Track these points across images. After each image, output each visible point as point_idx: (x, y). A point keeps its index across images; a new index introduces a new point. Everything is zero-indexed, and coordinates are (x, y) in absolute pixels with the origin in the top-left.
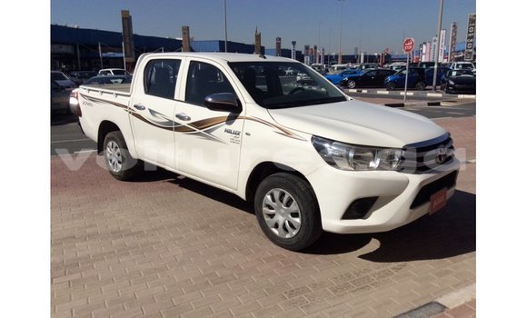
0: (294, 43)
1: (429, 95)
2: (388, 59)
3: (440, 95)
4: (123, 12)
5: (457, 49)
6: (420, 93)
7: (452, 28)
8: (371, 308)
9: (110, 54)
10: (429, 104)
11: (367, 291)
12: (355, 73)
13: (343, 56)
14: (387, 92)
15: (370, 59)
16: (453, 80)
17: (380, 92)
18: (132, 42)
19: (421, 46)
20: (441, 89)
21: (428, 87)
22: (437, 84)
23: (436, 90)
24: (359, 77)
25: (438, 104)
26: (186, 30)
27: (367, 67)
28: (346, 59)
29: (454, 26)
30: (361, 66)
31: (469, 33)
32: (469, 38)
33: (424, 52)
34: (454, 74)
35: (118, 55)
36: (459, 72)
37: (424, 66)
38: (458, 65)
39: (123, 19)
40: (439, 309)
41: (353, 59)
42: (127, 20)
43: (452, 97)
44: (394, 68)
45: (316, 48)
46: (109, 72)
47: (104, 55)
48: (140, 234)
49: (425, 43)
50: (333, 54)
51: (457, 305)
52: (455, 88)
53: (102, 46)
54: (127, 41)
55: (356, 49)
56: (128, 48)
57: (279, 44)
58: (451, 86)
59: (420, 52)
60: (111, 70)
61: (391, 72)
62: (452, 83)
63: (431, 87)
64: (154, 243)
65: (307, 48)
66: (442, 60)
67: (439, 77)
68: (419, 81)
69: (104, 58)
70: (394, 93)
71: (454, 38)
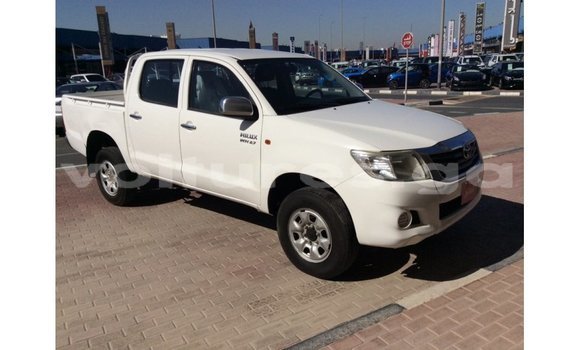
0: (292, 39)
1: (433, 93)
2: (395, 54)
3: (445, 93)
4: (97, 8)
5: (466, 42)
6: (424, 91)
7: (460, 19)
8: (333, 313)
9: (86, 56)
10: (431, 103)
11: (331, 297)
12: (357, 71)
13: (347, 52)
14: (389, 92)
15: (376, 54)
16: (458, 76)
17: (382, 92)
18: (111, 43)
19: (429, 39)
20: (447, 86)
21: (433, 85)
22: (443, 80)
23: (440, 88)
24: (361, 75)
25: (441, 103)
26: (171, 27)
27: (370, 64)
28: (350, 55)
29: (462, 16)
30: (363, 64)
31: (477, 24)
32: (477, 29)
33: (432, 45)
34: (459, 69)
35: (94, 57)
36: (465, 68)
37: (430, 62)
38: (465, 59)
39: (98, 16)
40: (397, 310)
41: (358, 55)
42: (103, 17)
43: (457, 94)
44: (398, 65)
45: (316, 44)
46: (83, 78)
47: (79, 57)
48: (107, 254)
49: (433, 36)
50: (336, 50)
51: (416, 305)
52: (460, 85)
53: (75, 47)
54: (105, 41)
55: (362, 44)
56: (106, 49)
57: (275, 41)
58: (456, 82)
59: (428, 46)
60: (84, 75)
61: (395, 69)
62: (457, 79)
63: (435, 84)
64: (121, 263)
65: (307, 44)
66: (450, 53)
67: (443, 73)
68: (422, 78)
69: (79, 61)
70: (397, 92)
71: (462, 30)
